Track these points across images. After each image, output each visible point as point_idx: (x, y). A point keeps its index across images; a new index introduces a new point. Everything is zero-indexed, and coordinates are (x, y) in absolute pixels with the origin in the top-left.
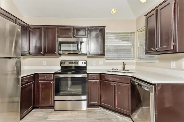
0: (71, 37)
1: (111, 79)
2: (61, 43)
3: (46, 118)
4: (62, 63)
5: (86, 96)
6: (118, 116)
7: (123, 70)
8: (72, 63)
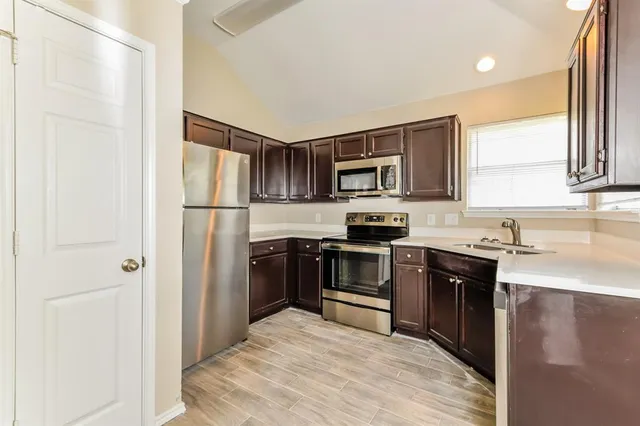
0: (363, 158)
1: (450, 266)
2: (342, 173)
3: (301, 327)
4: (348, 219)
5: (389, 302)
6: (467, 374)
7: (514, 244)
8: (370, 218)
